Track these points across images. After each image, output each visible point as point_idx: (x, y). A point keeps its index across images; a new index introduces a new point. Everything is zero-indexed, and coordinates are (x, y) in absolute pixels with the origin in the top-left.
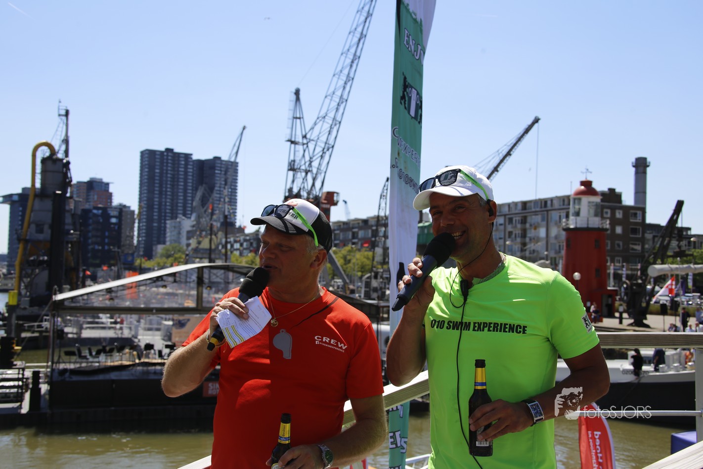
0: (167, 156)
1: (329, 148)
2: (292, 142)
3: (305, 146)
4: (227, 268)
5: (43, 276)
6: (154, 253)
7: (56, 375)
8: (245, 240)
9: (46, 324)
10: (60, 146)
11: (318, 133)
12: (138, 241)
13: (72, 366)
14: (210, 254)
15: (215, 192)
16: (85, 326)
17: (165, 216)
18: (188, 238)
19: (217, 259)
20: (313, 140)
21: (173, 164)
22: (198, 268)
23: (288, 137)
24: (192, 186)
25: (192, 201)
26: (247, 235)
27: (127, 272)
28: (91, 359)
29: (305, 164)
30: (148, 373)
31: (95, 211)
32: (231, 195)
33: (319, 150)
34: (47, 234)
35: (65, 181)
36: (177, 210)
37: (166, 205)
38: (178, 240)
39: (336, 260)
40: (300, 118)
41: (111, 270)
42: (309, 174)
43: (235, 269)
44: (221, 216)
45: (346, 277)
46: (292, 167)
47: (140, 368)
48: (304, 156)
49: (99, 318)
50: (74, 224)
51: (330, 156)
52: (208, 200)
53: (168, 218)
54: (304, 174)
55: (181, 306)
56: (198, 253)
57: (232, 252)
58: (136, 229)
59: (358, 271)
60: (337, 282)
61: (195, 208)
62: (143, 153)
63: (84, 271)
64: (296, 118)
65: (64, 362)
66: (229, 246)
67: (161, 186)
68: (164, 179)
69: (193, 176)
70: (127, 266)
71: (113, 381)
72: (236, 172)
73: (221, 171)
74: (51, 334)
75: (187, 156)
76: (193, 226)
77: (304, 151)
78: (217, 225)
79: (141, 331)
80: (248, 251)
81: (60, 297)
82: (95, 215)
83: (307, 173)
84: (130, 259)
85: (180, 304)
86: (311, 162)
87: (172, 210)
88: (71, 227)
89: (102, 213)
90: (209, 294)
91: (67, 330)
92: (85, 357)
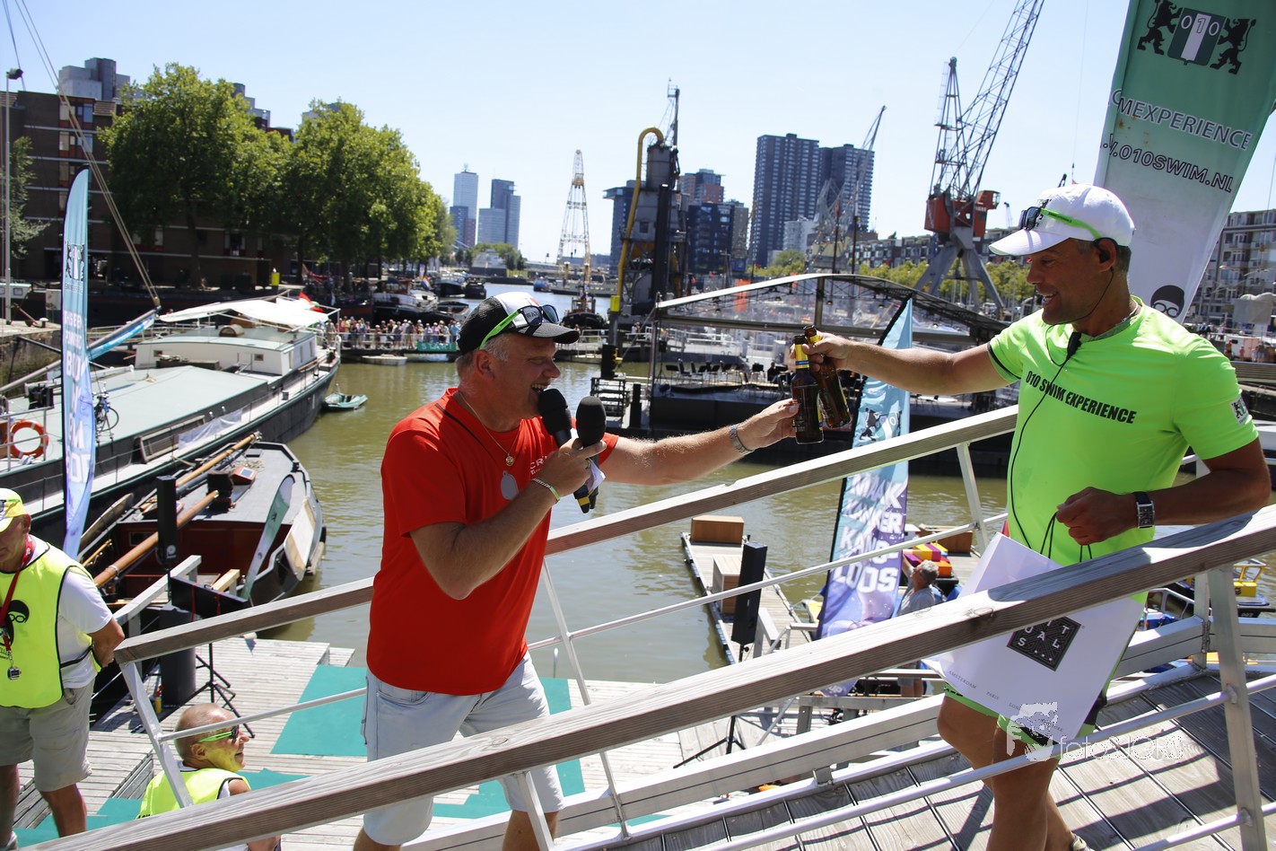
0: (789, 143)
1: (990, 135)
2: (943, 127)
3: (959, 132)
4: (853, 280)
5: (646, 280)
6: (768, 260)
7: (657, 390)
8: (878, 249)
9: (648, 335)
10: (668, 132)
11: (976, 116)
12: (751, 245)
13: (674, 383)
14: (834, 263)
15: (844, 188)
16: (689, 339)
17: (784, 216)
18: (810, 244)
19: (843, 270)
20: (969, 125)
21: (796, 153)
22: (818, 278)
23: (939, 121)
24: (817, 180)
25: (816, 198)
26: (881, 242)
27: (737, 280)
28: (694, 377)
29: (958, 154)
30: (755, 397)
31: (704, 209)
32: (863, 192)
33: (977, 136)
34: (650, 235)
35: (673, 173)
36: (798, 209)
37: (784, 203)
38: (797, 246)
39: (990, 278)
40: (954, 96)
41: (720, 277)
42: (962, 167)
43: (862, 282)
44: (850, 218)
45: (1000, 301)
46: (941, 159)
47: (746, 391)
48: (957, 144)
49: (704, 332)
50: (681, 222)
51: (991, 145)
52: (835, 198)
53: (786, 218)
54: (955, 168)
55: (796, 323)
56: (820, 262)
57: (860, 263)
58: (749, 230)
59: (1017, 294)
60: (989, 306)
61: (819, 206)
62: (759, 139)
63: (690, 277)
64: (950, 96)
65: (666, 378)
66: (857, 255)
67: (780, 180)
68: (784, 171)
69: (818, 168)
70: (737, 274)
71: (717, 402)
72: (871, 163)
73: (852, 162)
74: (653, 346)
75: (813, 144)
76: (816, 229)
77: (958, 138)
78: (844, 228)
79: (750, 350)
80: (880, 262)
81: (662, 304)
82: (703, 211)
83: (959, 167)
84: (741, 265)
85: (795, 321)
86: (965, 152)
87: (791, 208)
88: (677, 226)
89: (712, 211)
90: (830, 311)
91: (670, 343)
92: (688, 374)
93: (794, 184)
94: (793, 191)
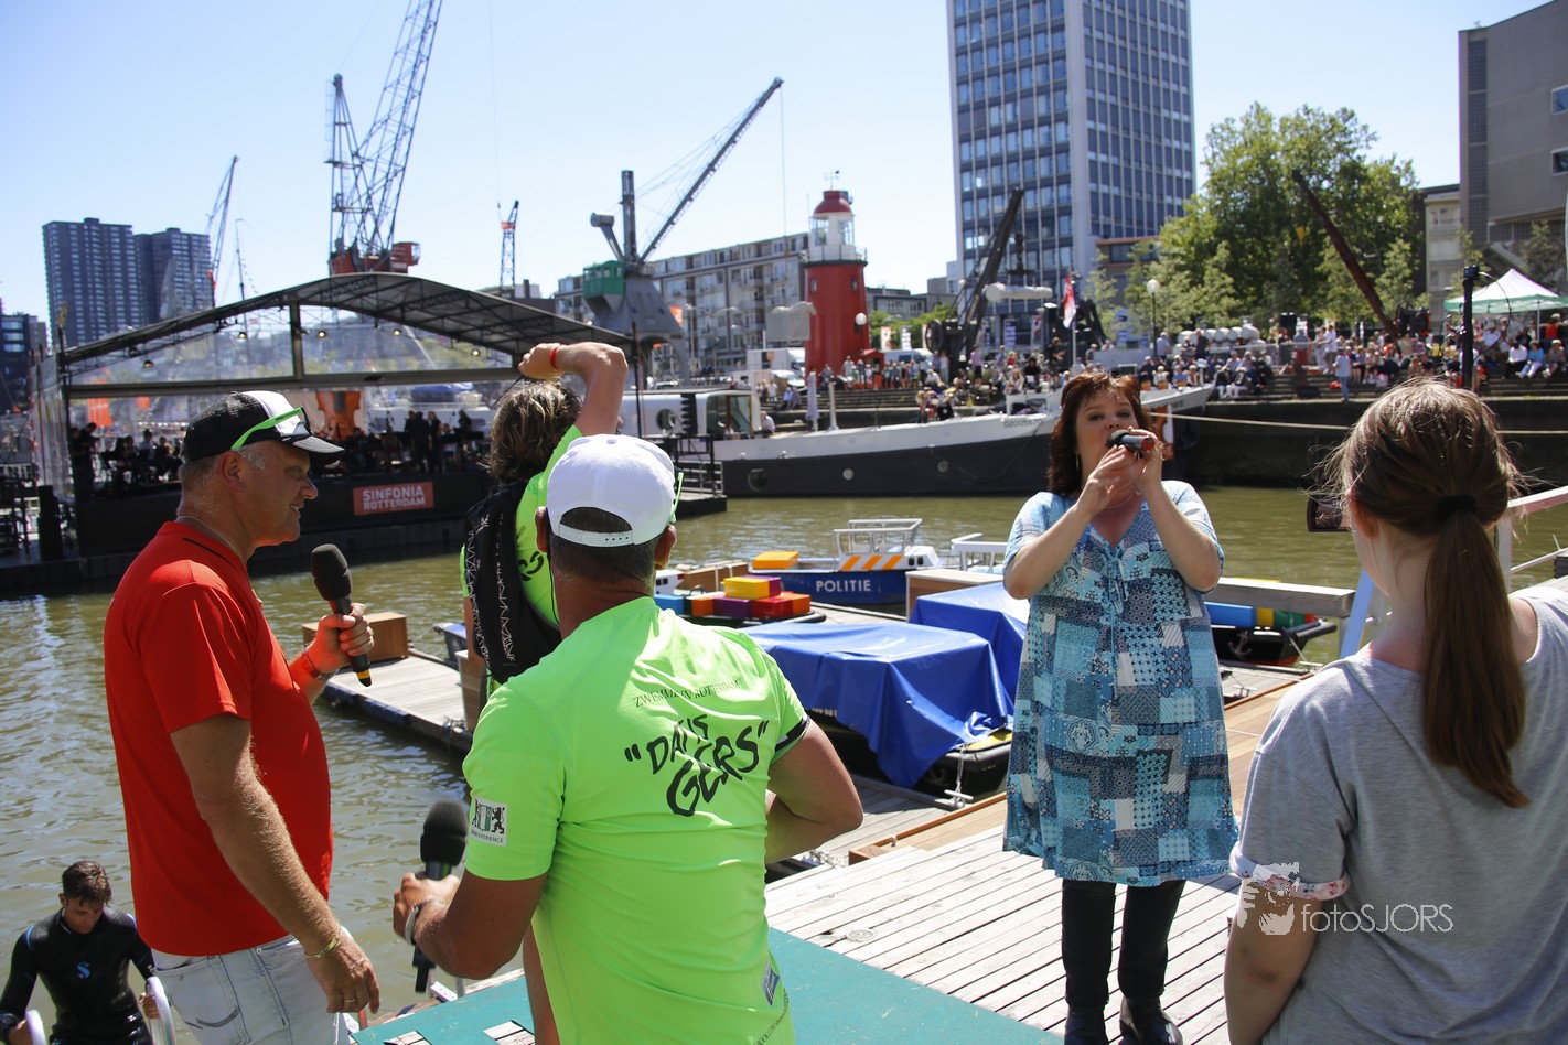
0: (89, 230)
1: (397, 171)
2: (336, 164)
3: (357, 170)
11: (377, 148)
20: (369, 160)
21: (101, 243)
29: (359, 199)
33: (380, 175)
37: (96, 311)
40: (345, 125)
42: (368, 214)
46: (339, 206)
48: (356, 185)
51: (401, 186)
54: (359, 216)
62: (45, 228)
64: (340, 124)
67: (84, 280)
68: (89, 268)
69: (136, 261)
72: (206, 250)
73: (181, 249)
75: (123, 230)
77: (357, 178)
83: (364, 215)
86: (369, 197)
93: (105, 285)
94: (105, 295)
